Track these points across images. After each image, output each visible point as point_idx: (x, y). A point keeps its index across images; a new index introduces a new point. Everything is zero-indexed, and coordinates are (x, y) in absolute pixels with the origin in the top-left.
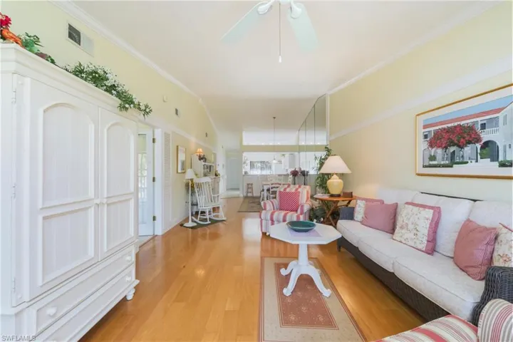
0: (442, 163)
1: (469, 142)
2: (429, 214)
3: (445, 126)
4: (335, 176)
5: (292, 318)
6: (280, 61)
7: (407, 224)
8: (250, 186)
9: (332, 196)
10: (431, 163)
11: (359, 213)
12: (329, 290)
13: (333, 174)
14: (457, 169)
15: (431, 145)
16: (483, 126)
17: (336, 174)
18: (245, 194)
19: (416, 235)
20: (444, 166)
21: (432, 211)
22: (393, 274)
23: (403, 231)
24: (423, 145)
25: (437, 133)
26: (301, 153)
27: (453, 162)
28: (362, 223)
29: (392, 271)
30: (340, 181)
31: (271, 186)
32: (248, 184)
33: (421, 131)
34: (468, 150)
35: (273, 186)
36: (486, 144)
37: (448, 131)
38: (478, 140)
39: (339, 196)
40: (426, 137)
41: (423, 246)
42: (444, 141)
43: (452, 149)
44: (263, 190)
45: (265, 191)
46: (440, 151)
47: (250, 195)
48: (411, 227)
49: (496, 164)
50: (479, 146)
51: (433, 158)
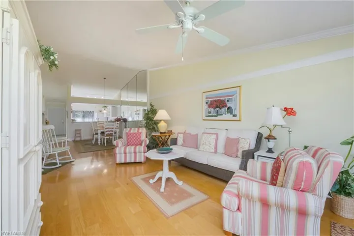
0: (214, 115)
1: (223, 107)
2: (214, 136)
3: (215, 99)
4: (162, 121)
5: (173, 200)
6: (183, 60)
7: (205, 143)
8: (78, 132)
9: (161, 133)
10: (209, 115)
11: (180, 141)
12: (181, 182)
13: (161, 120)
14: (219, 117)
15: (209, 106)
16: (228, 101)
17: (164, 120)
18: (73, 139)
19: (210, 146)
20: (214, 116)
21: (215, 135)
22: (207, 164)
23: (204, 146)
24: (205, 107)
25: (211, 102)
26: (122, 106)
27: (218, 114)
28: (182, 145)
29: (206, 163)
30: (165, 124)
31: (105, 130)
32: (76, 130)
33: (205, 100)
34: (223, 110)
35: (107, 130)
36: (229, 108)
37: (216, 101)
38: (226, 106)
39: (165, 133)
40: (207, 103)
41: (213, 151)
42: (214, 106)
43: (217, 109)
44: (97, 134)
45: (99, 134)
46: (213, 110)
47: (78, 139)
48: (207, 143)
49: (232, 115)
50: (226, 108)
51: (210, 112)
